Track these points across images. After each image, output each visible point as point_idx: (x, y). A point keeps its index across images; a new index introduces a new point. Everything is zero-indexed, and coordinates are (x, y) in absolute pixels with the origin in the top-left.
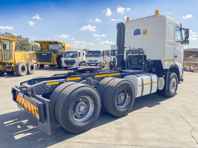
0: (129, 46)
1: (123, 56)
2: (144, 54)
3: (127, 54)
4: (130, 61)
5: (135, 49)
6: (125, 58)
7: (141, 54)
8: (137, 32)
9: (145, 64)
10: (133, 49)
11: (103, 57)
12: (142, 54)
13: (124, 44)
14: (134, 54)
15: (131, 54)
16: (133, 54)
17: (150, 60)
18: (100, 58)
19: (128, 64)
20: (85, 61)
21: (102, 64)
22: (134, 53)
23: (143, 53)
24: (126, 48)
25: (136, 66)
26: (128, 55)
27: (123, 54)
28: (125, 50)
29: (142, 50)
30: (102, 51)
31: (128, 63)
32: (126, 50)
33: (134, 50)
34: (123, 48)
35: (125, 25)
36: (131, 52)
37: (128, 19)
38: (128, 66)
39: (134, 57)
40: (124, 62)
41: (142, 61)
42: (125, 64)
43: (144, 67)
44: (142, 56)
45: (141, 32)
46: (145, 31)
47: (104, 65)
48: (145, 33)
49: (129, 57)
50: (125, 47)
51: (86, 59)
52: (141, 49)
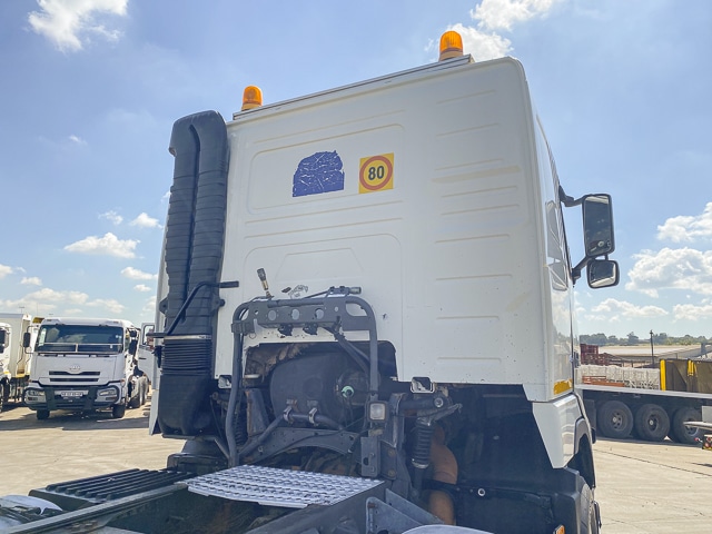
0: (261, 273)
1: (209, 348)
2: (373, 334)
3: (241, 329)
4: (263, 385)
5: (303, 295)
6: (224, 365)
7: (351, 336)
8: (319, 175)
9: (390, 414)
10: (286, 297)
11: (130, 357)
12: (364, 336)
13: (219, 257)
14: (300, 337)
15: (273, 337)
16: (286, 330)
17: (425, 382)
18: (115, 359)
19: (243, 416)
20: (27, 377)
21: (125, 390)
22: (297, 324)
23: (368, 322)
24: (235, 284)
25: (311, 432)
26: (252, 341)
27: (212, 331)
28: (222, 303)
29: (365, 306)
30: (127, 324)
31: (244, 406)
32: (232, 299)
33: (294, 304)
34: (214, 285)
35: (233, 134)
36: (272, 316)
37: (251, 96)
38: (242, 438)
39: (298, 357)
40: (215, 396)
41: (362, 393)
42: (220, 410)
43: (383, 447)
44: (364, 346)
45: (351, 171)
46: (376, 164)
47: (135, 393)
48: (377, 181)
49: (258, 357)
50: (223, 280)
51: (35, 365)
52: (349, 295)
